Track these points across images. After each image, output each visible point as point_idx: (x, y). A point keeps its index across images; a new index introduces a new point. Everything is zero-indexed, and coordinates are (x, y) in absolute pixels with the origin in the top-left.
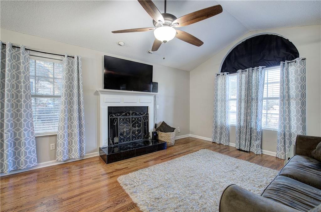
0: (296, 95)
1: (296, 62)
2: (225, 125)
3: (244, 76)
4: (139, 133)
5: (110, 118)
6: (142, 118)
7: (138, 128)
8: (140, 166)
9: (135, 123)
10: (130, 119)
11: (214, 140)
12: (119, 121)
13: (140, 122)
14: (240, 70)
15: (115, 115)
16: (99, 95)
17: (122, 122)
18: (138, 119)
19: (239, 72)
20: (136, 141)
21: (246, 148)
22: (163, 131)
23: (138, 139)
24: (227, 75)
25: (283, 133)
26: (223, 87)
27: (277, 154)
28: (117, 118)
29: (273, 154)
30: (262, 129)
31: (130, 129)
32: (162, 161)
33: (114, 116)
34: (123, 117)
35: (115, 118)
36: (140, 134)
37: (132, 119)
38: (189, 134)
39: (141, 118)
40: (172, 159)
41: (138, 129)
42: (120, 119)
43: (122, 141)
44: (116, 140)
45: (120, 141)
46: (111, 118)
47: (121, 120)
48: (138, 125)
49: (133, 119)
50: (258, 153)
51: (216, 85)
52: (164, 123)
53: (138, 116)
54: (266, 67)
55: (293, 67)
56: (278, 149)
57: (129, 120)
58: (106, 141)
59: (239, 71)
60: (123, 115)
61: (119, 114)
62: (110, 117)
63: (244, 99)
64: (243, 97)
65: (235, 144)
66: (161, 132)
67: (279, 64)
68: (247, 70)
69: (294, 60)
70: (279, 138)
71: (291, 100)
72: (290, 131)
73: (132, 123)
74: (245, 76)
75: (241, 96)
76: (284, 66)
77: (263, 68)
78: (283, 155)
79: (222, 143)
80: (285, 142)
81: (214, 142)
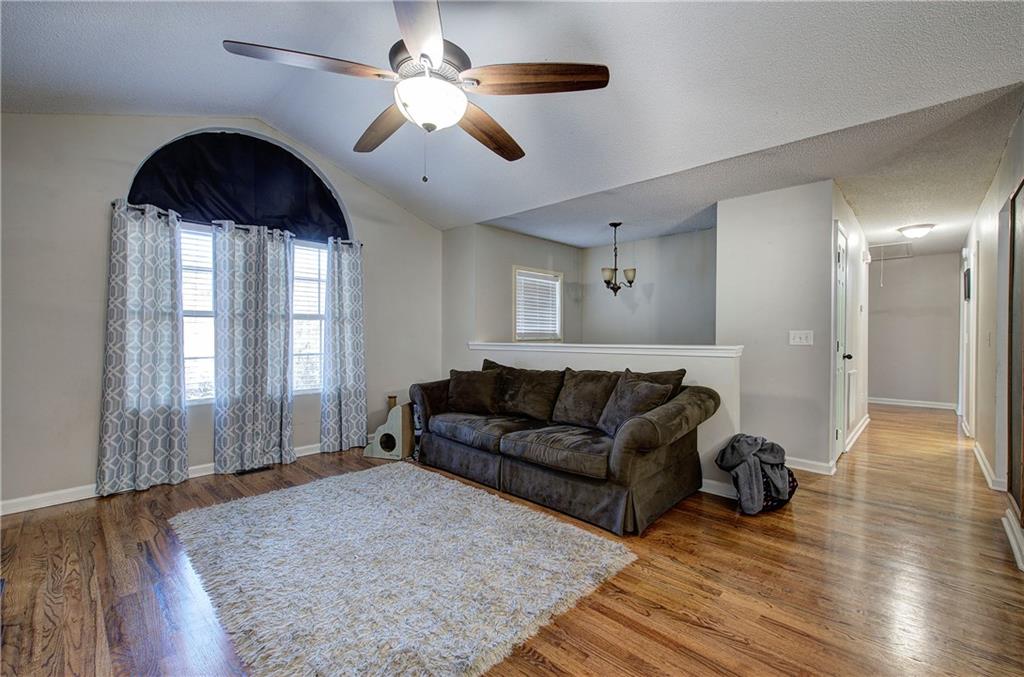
3: (239, 243)
14: (232, 222)
19: (226, 227)
24: (178, 224)
25: (337, 394)
27: (323, 447)
29: (314, 449)
51: (114, 246)
54: (296, 237)
55: (345, 254)
63: (243, 315)
65: (216, 464)
67: (325, 240)
68: (254, 228)
70: (330, 406)
71: (345, 322)
72: (346, 388)
74: (241, 244)
76: (336, 249)
77: (291, 237)
78: (337, 444)
79: (158, 482)
80: (340, 410)
81: (112, 491)
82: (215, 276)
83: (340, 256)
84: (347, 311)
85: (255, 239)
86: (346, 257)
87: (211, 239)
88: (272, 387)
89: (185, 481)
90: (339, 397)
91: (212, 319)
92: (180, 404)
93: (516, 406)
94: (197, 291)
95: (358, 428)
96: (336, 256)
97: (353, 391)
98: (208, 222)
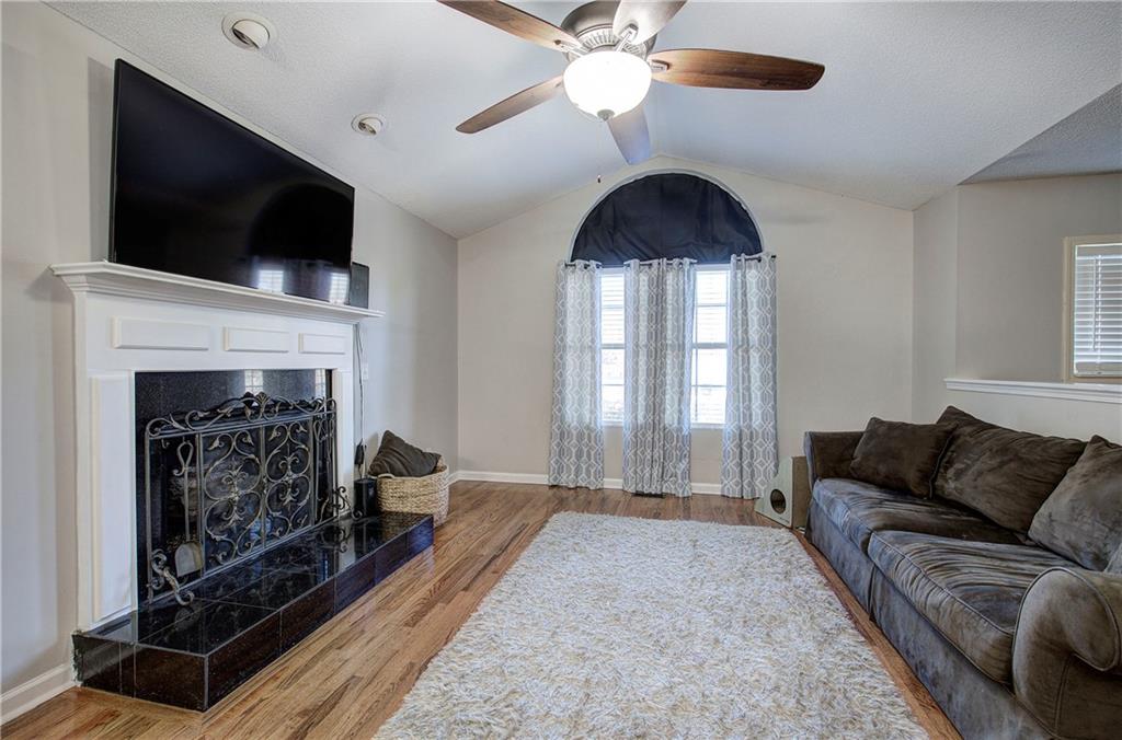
0: (760, 340)
1: (760, 261)
2: (592, 425)
3: (644, 278)
4: (298, 499)
5: (148, 437)
6: (312, 426)
7: (295, 476)
8: (405, 646)
9: (283, 453)
10: (258, 434)
11: (555, 479)
12: (205, 450)
13: (303, 446)
14: (637, 260)
15: (181, 422)
16: (70, 299)
17: (218, 453)
18: (293, 432)
19: (632, 266)
20: (286, 538)
21: (654, 487)
22: (404, 471)
23: (296, 526)
24: (597, 271)
25: (738, 433)
26: (588, 305)
27: (723, 489)
28: (191, 438)
29: (714, 489)
30: (692, 426)
31: (261, 487)
32: (469, 594)
33: (176, 425)
34: (224, 429)
35: (179, 440)
36: (302, 504)
37: (267, 436)
38: (457, 470)
39: (305, 424)
40: (499, 574)
41: (295, 480)
42: (209, 440)
43: (220, 558)
44: (189, 558)
45: (211, 561)
46: (156, 437)
47: (216, 444)
48: (294, 462)
49: (274, 434)
50: (686, 495)
51: (559, 296)
52: (389, 439)
53: (296, 419)
54: (698, 263)
55: (754, 271)
56: (725, 473)
57: (256, 441)
58: (126, 585)
59: (632, 262)
60: (225, 416)
61: (201, 415)
62: (152, 431)
63: (646, 346)
64: (643, 340)
65: (622, 480)
66: (399, 479)
67: (727, 260)
68: (655, 262)
69: (757, 256)
70: (730, 446)
71: (751, 351)
72: (750, 427)
73: (267, 454)
74: (646, 279)
75: (637, 336)
76: (738, 267)
77: (691, 263)
78: (738, 489)
79: (583, 485)
80: (741, 453)
81: (555, 483)
82: (626, 310)
83: (744, 276)
84: (754, 336)
85: (656, 273)
86: (753, 275)
87: (622, 279)
88: (670, 417)
89: (600, 489)
90: (740, 435)
91: (623, 351)
92: (595, 423)
93: (961, 492)
94: (613, 326)
95: (765, 476)
96: (739, 275)
97: (760, 432)
98: (622, 265)
